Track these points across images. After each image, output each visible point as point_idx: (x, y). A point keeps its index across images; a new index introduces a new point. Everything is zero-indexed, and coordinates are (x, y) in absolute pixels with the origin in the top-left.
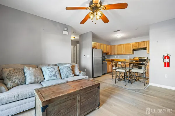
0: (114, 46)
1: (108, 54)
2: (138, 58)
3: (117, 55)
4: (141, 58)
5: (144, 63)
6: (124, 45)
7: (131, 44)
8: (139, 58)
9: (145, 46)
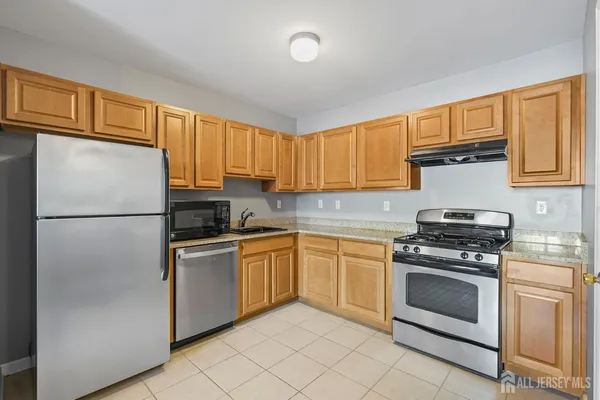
0: (309, 138)
1: (271, 190)
2: (447, 216)
3: (325, 191)
4: (465, 216)
5: (491, 259)
6: (363, 130)
7: (399, 123)
8: (454, 215)
9: (496, 132)
